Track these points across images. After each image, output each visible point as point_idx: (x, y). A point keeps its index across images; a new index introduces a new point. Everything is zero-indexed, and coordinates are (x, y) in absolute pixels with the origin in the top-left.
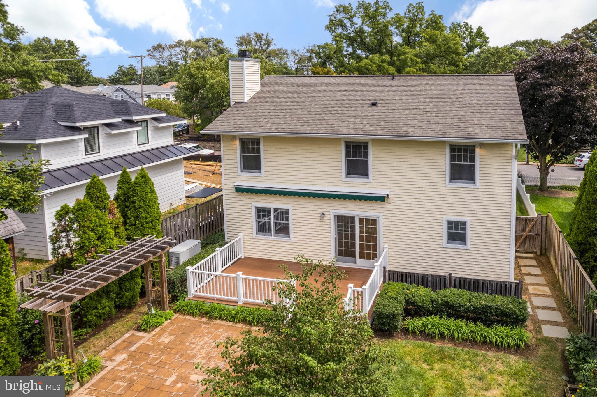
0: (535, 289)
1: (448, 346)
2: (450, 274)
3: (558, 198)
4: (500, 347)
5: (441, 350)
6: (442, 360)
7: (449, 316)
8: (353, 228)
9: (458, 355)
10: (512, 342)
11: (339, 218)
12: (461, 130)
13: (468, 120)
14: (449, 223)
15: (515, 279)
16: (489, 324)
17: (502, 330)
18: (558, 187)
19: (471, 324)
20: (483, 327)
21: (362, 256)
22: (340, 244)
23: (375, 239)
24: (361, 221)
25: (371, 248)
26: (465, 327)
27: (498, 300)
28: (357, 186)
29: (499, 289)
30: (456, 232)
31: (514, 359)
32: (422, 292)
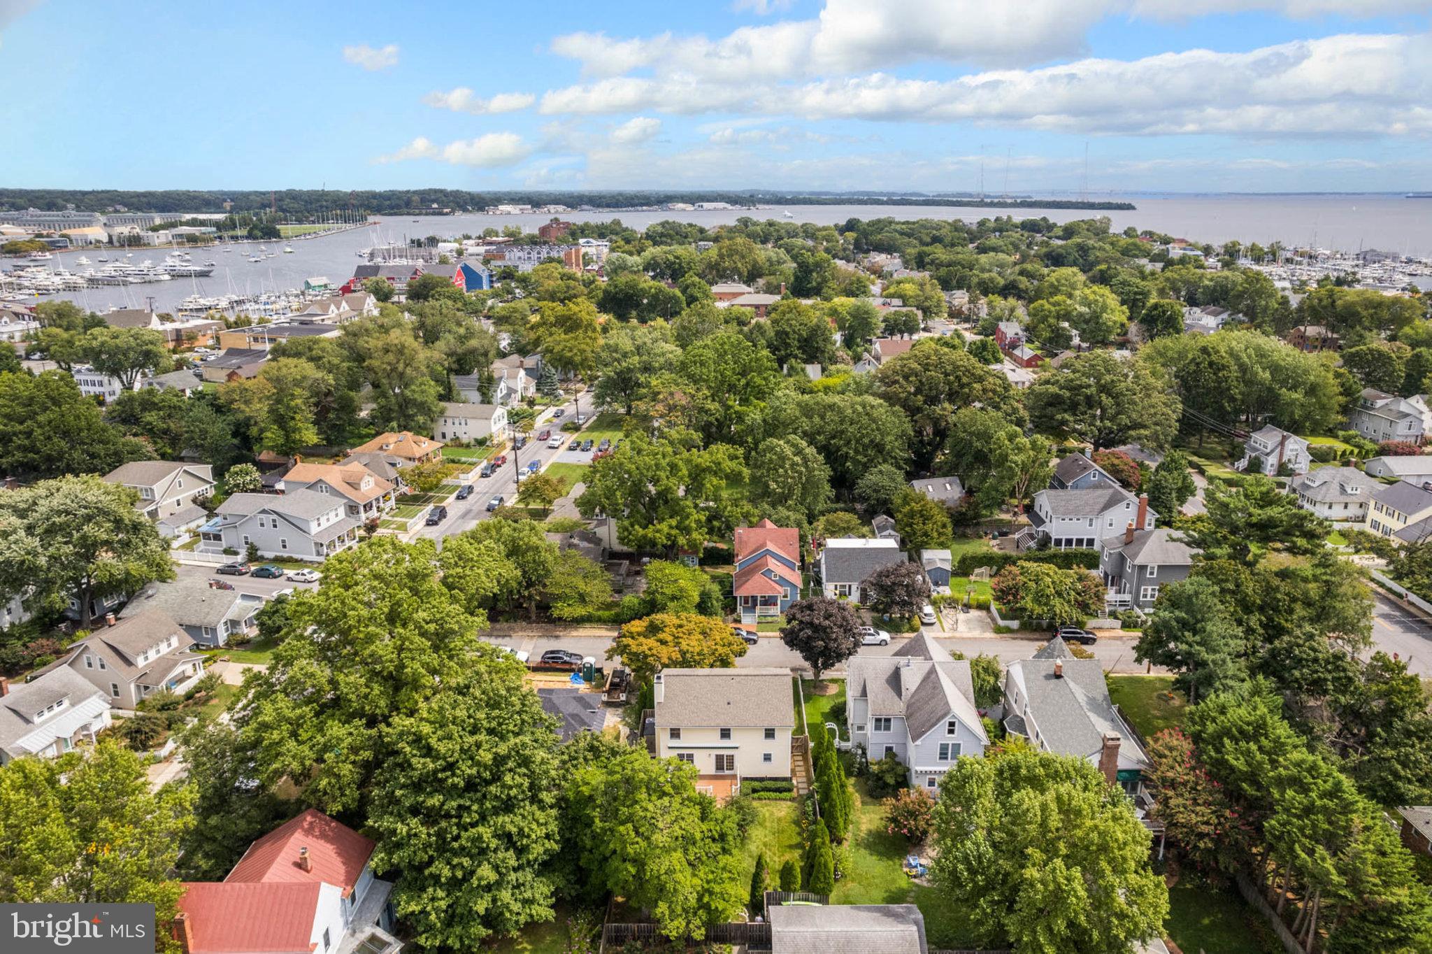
0: (797, 774)
1: (767, 801)
2: (766, 776)
3: (825, 696)
4: (784, 799)
5: (765, 803)
6: (766, 806)
7: (767, 791)
8: (723, 759)
9: (771, 803)
10: (789, 798)
11: (717, 756)
12: (770, 722)
13: (772, 715)
14: (764, 754)
15: (790, 775)
16: (781, 792)
17: (785, 794)
19: (775, 793)
20: (779, 794)
21: (727, 769)
22: (717, 766)
23: (733, 763)
24: (727, 756)
25: (731, 767)
26: (773, 795)
27: (784, 784)
28: (726, 743)
29: (785, 779)
30: (767, 758)
31: (789, 803)
32: (757, 784)
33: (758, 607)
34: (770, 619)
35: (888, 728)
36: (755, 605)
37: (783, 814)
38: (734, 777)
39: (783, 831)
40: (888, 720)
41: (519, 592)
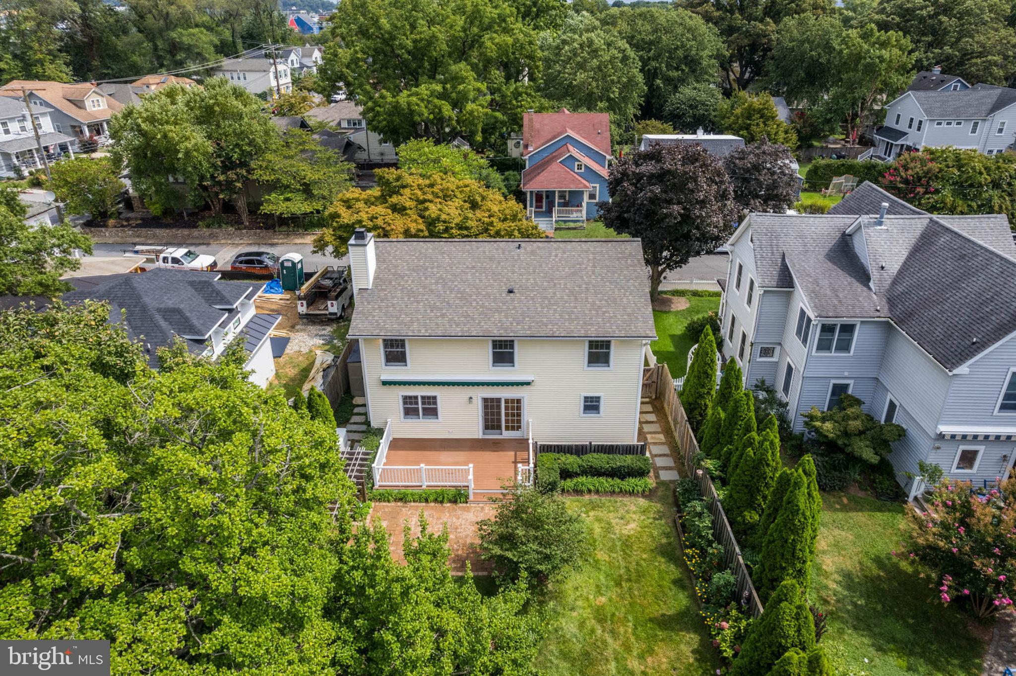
0: (652, 438)
1: (594, 497)
2: (590, 443)
3: (669, 312)
4: (631, 493)
5: (591, 502)
6: (593, 509)
7: (593, 475)
8: (499, 407)
9: (604, 504)
10: (640, 490)
11: (485, 400)
12: (600, 327)
13: (605, 312)
14: (586, 398)
15: (638, 441)
16: (622, 478)
17: (632, 481)
18: (669, 291)
19: (610, 480)
20: (619, 481)
21: (507, 428)
22: (486, 420)
23: (519, 415)
24: (507, 401)
25: (515, 422)
26: (606, 483)
27: (628, 460)
28: (503, 374)
29: (629, 450)
30: (592, 405)
31: (642, 501)
32: (571, 461)
33: (556, 209)
34: (572, 225)
35: (844, 346)
36: (551, 205)
37: (631, 528)
38: (522, 444)
39: (640, 575)
40: (848, 329)
41: (212, 177)
